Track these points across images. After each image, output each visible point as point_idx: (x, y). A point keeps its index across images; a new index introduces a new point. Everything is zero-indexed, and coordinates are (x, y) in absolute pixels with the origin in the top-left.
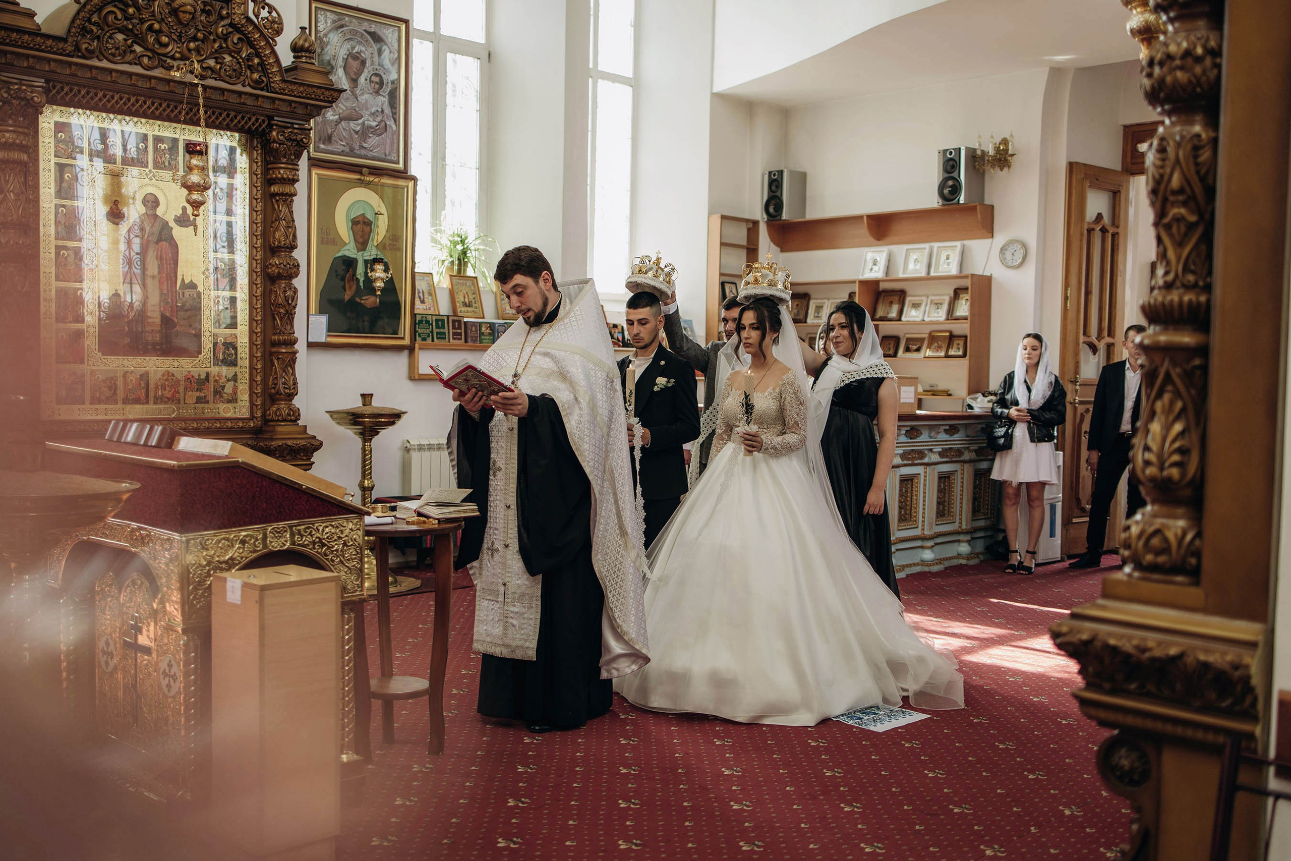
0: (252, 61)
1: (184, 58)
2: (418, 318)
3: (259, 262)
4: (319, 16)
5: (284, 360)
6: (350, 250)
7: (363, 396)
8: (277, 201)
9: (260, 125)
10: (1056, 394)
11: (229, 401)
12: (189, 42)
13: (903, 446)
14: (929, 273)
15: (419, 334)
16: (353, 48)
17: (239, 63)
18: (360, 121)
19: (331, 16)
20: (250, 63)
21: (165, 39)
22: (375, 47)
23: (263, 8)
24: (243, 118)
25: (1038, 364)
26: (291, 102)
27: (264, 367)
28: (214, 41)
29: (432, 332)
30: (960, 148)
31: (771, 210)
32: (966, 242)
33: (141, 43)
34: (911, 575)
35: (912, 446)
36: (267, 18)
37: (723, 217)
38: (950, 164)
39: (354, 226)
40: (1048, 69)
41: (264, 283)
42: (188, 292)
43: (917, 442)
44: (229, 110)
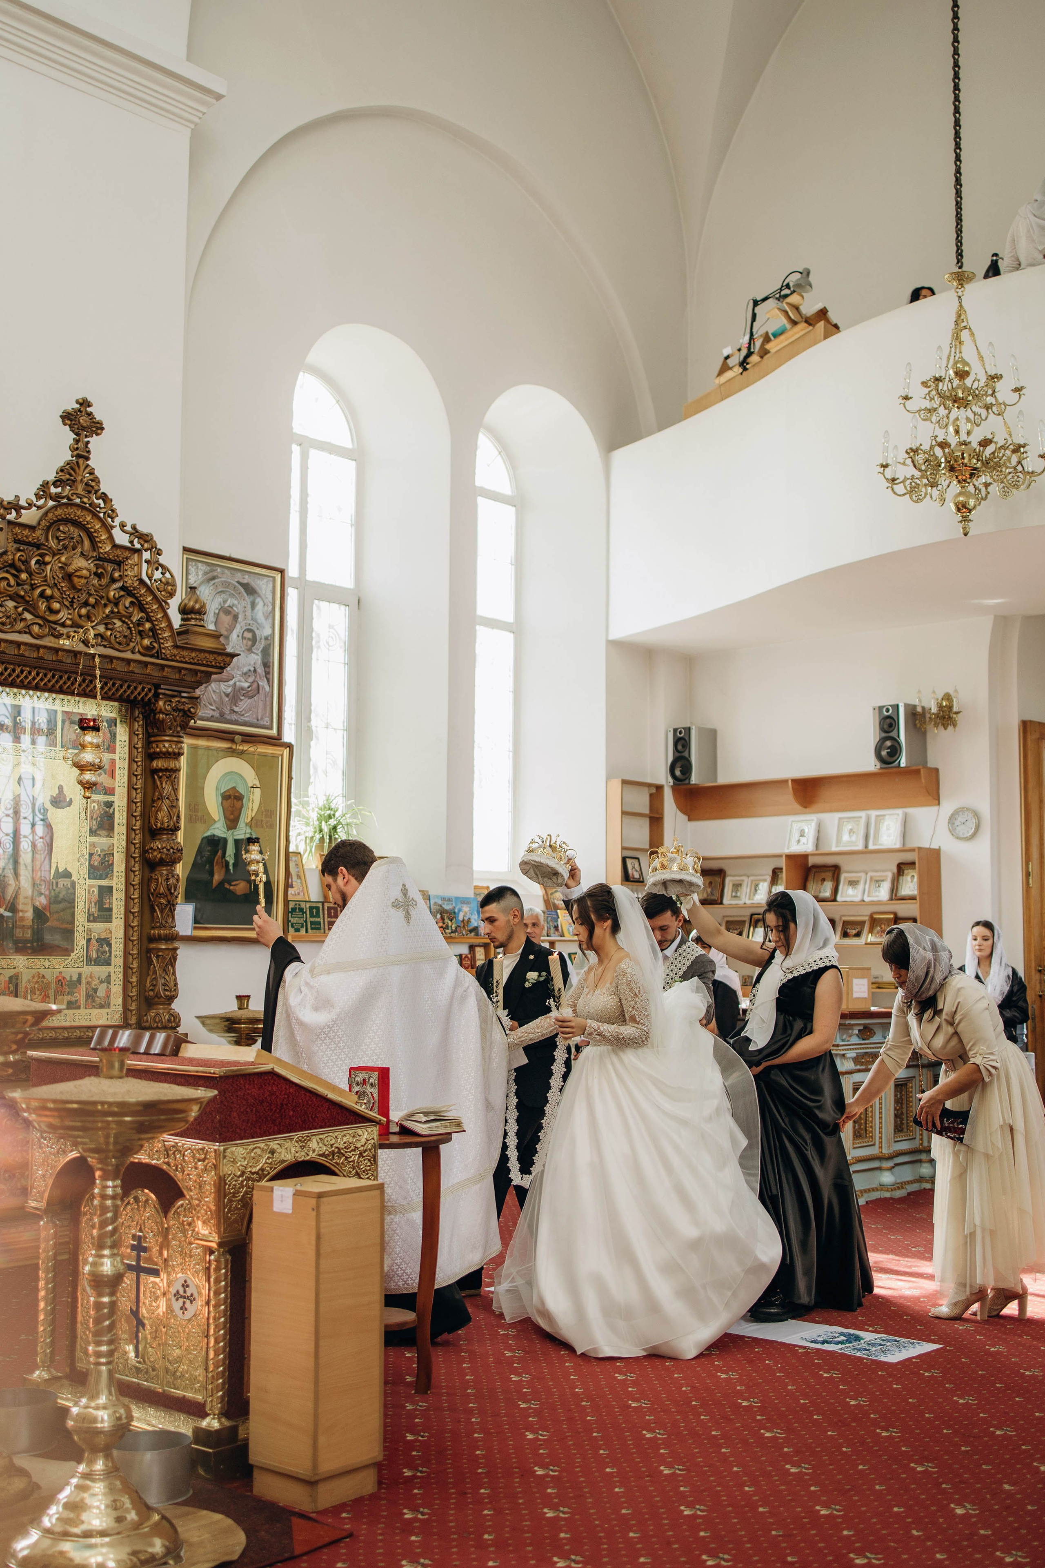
0: (143, 625)
1: (76, 625)
2: (291, 905)
3: (137, 846)
4: (190, 567)
5: (164, 958)
6: (219, 829)
7: (239, 998)
8: (160, 777)
9: (146, 695)
10: (1016, 988)
11: (101, 1006)
12: (81, 608)
13: (856, 1049)
14: (866, 846)
15: (292, 925)
16: (225, 602)
17: (129, 628)
18: (231, 683)
19: (203, 568)
20: (141, 629)
21: (56, 606)
22: (248, 599)
23: (157, 569)
24: (129, 687)
25: (991, 955)
26: (180, 669)
27: (140, 966)
28: (105, 606)
29: (306, 922)
30: (898, 705)
31: (678, 773)
32: (910, 810)
33: (32, 610)
34: (871, 1201)
35: (866, 1048)
36: (160, 580)
37: (625, 782)
38: (888, 723)
39: (225, 802)
40: (992, 617)
41: (142, 870)
42: (62, 882)
43: (870, 1044)
44: (115, 679)
